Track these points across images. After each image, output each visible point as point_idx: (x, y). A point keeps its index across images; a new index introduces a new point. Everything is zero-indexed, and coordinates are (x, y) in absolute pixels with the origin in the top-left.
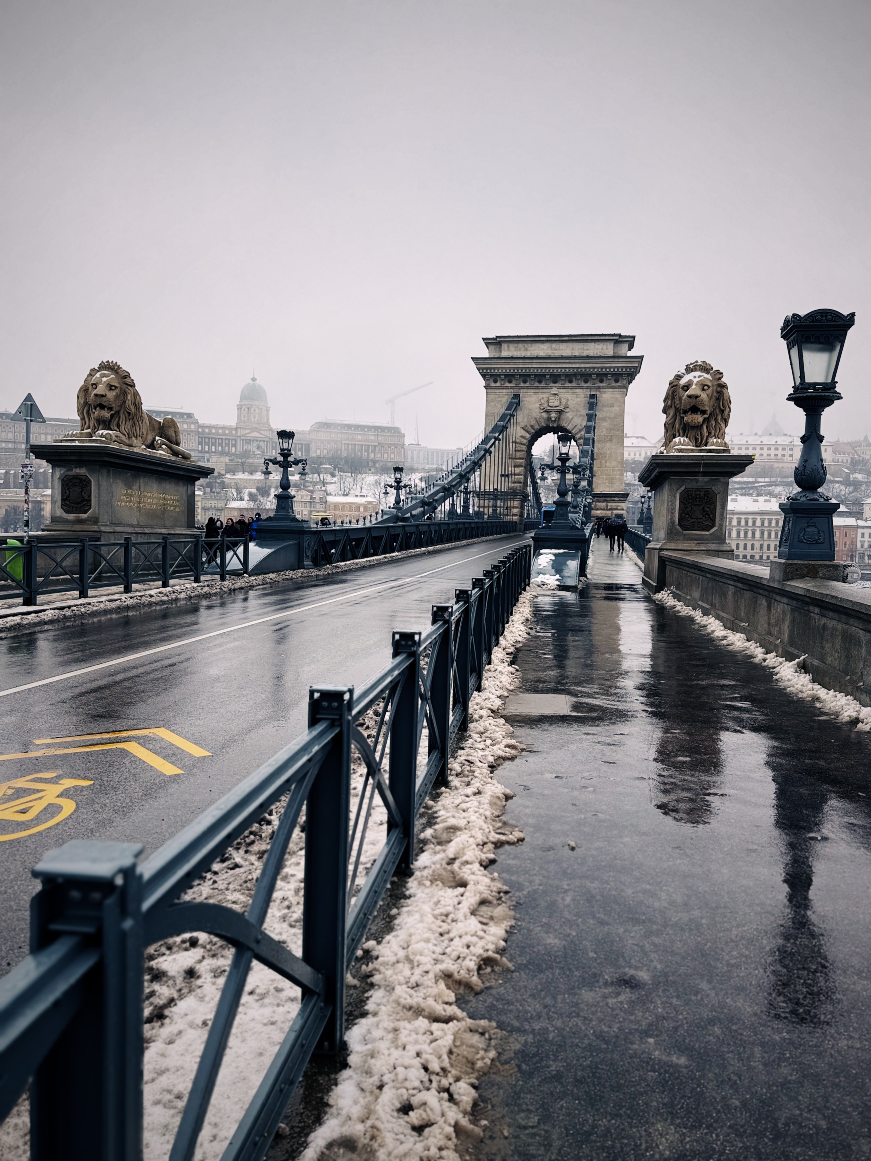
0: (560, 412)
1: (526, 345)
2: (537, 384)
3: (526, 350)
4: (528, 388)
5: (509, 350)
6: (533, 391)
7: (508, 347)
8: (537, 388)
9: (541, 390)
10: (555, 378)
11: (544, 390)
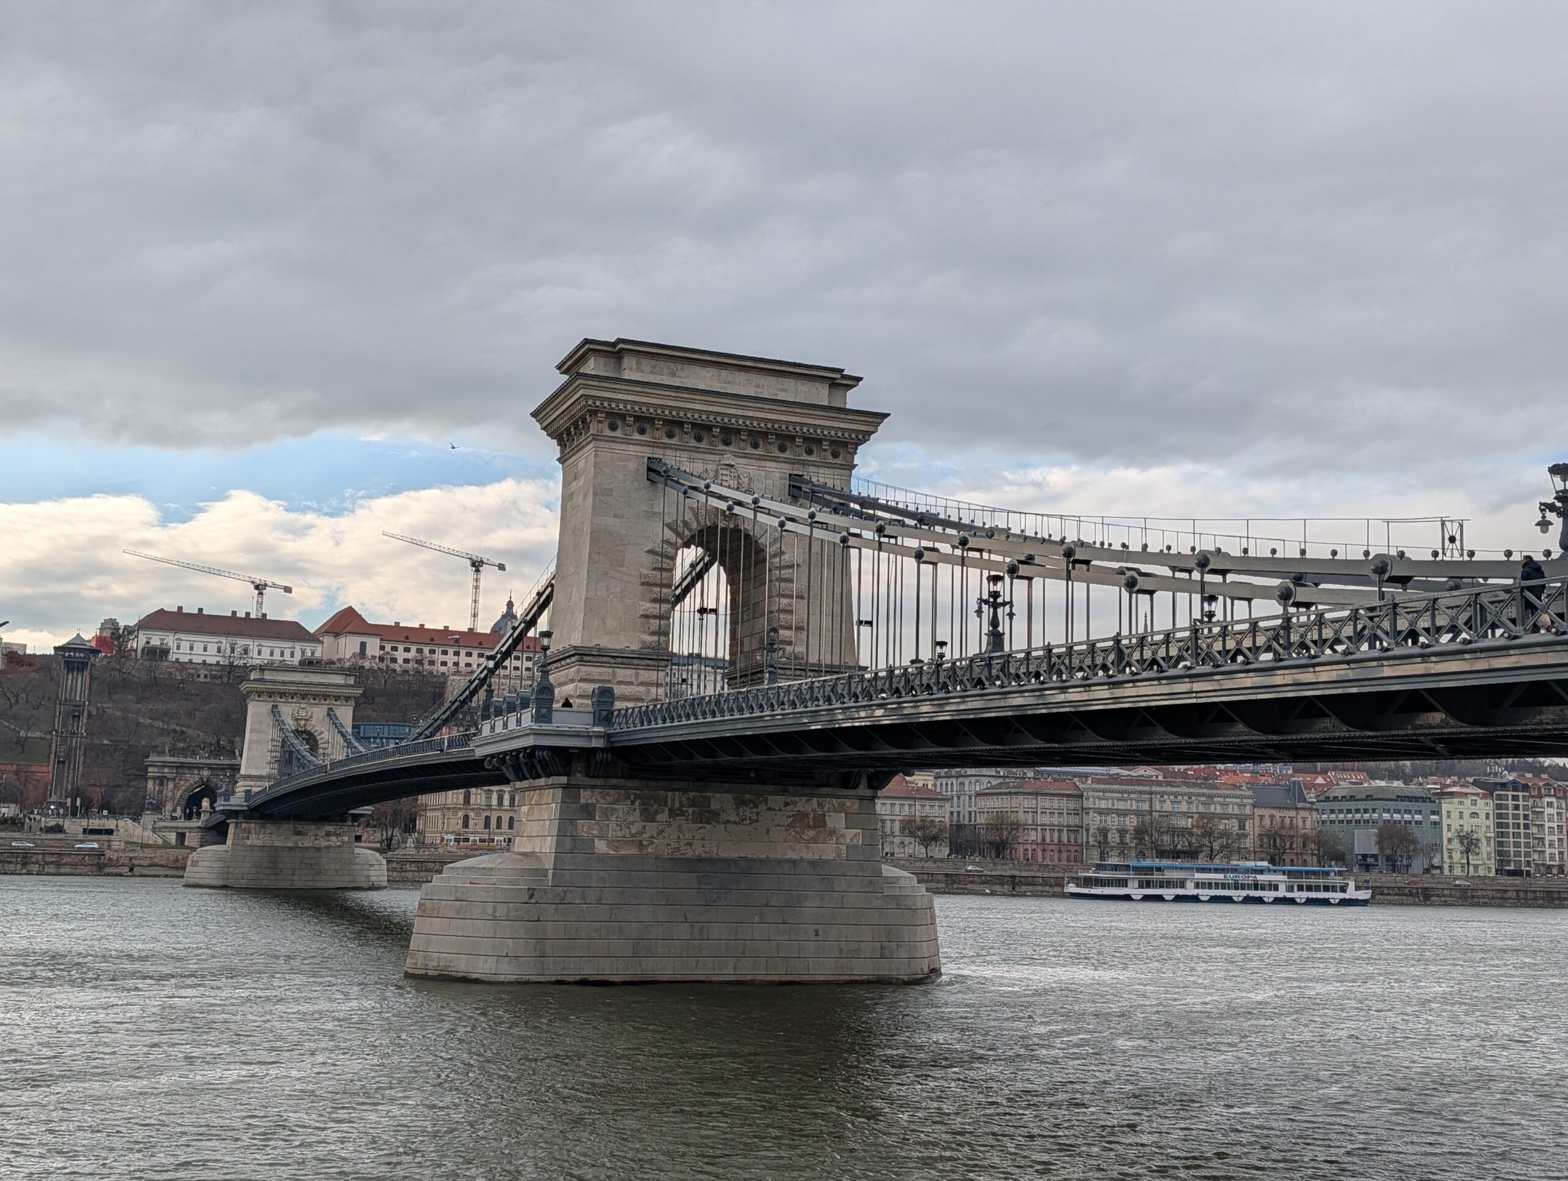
1: (672, 366)
2: (693, 443)
3: (673, 375)
4: (676, 448)
5: (639, 370)
6: (685, 454)
7: (638, 363)
8: (696, 450)
9: (701, 456)
10: (729, 434)
11: (707, 456)
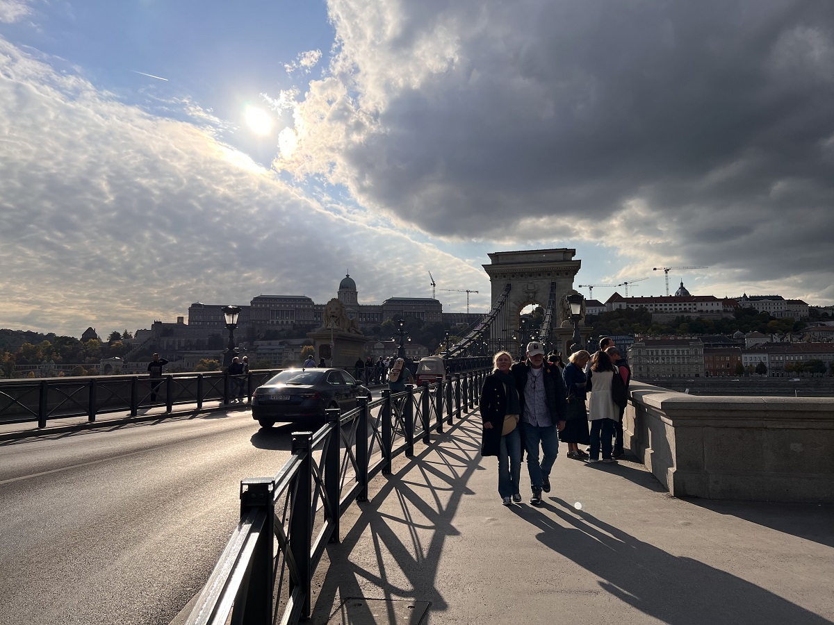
0: (535, 293)
1: (512, 256)
2: (520, 278)
3: (513, 259)
4: (515, 280)
5: (502, 259)
6: (518, 281)
9: (523, 281)
10: (531, 274)
